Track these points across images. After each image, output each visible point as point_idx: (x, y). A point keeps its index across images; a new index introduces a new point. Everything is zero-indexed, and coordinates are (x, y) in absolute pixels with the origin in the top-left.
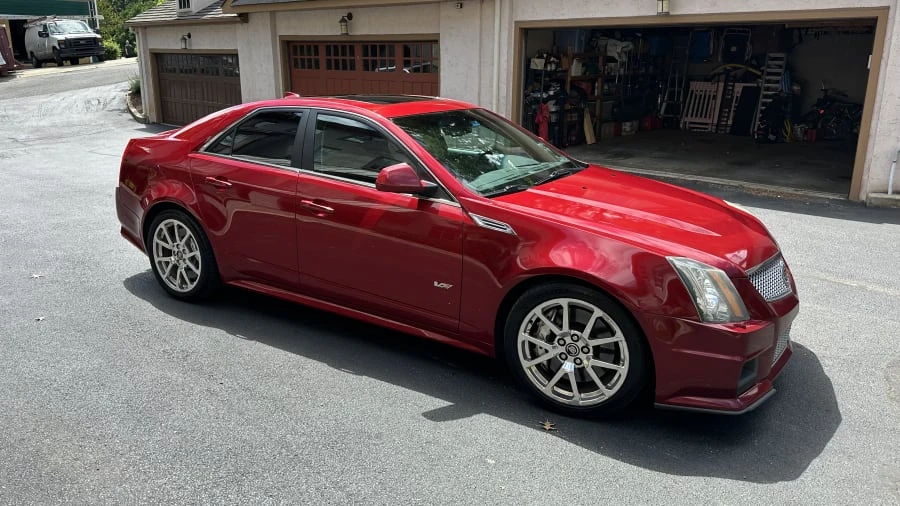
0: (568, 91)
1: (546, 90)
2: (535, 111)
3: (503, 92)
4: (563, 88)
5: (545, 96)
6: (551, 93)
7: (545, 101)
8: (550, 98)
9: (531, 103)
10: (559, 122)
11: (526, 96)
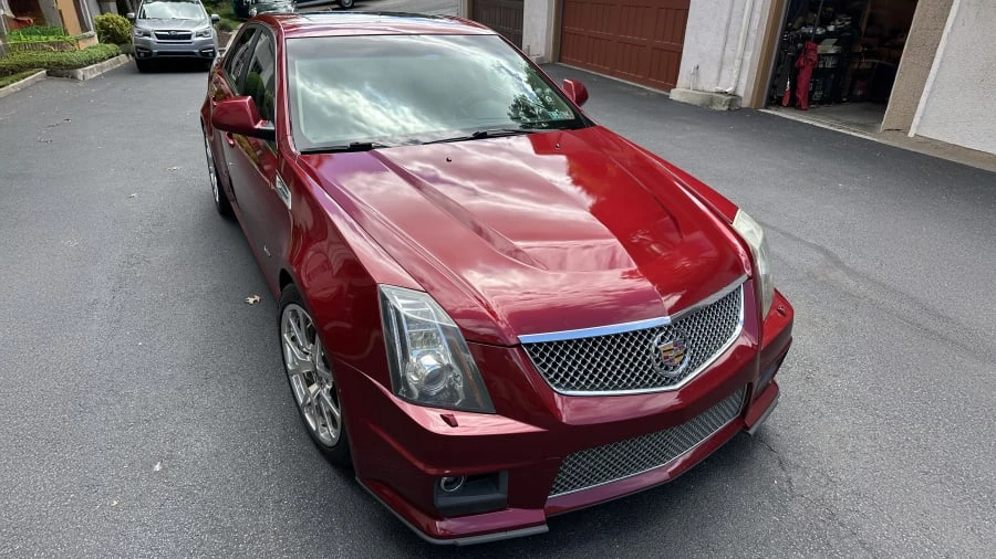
0: (863, 28)
1: (824, 23)
2: (799, 52)
3: (755, 24)
4: (855, 24)
5: (819, 31)
6: (831, 28)
7: (819, 40)
8: (829, 35)
9: (796, 41)
10: (839, 69)
11: (786, 29)
